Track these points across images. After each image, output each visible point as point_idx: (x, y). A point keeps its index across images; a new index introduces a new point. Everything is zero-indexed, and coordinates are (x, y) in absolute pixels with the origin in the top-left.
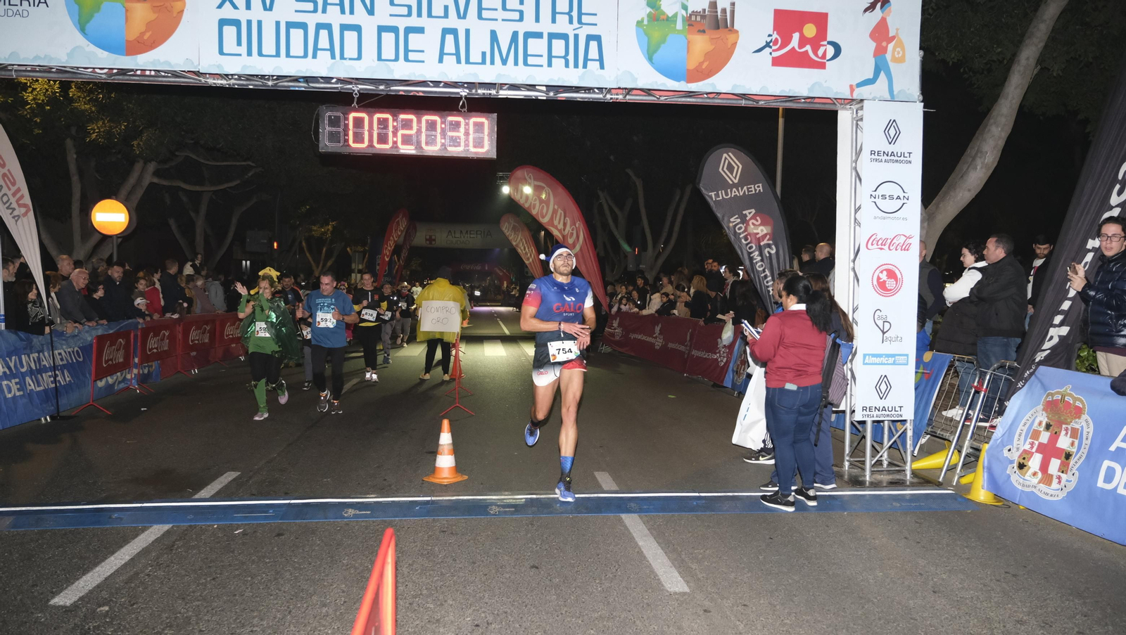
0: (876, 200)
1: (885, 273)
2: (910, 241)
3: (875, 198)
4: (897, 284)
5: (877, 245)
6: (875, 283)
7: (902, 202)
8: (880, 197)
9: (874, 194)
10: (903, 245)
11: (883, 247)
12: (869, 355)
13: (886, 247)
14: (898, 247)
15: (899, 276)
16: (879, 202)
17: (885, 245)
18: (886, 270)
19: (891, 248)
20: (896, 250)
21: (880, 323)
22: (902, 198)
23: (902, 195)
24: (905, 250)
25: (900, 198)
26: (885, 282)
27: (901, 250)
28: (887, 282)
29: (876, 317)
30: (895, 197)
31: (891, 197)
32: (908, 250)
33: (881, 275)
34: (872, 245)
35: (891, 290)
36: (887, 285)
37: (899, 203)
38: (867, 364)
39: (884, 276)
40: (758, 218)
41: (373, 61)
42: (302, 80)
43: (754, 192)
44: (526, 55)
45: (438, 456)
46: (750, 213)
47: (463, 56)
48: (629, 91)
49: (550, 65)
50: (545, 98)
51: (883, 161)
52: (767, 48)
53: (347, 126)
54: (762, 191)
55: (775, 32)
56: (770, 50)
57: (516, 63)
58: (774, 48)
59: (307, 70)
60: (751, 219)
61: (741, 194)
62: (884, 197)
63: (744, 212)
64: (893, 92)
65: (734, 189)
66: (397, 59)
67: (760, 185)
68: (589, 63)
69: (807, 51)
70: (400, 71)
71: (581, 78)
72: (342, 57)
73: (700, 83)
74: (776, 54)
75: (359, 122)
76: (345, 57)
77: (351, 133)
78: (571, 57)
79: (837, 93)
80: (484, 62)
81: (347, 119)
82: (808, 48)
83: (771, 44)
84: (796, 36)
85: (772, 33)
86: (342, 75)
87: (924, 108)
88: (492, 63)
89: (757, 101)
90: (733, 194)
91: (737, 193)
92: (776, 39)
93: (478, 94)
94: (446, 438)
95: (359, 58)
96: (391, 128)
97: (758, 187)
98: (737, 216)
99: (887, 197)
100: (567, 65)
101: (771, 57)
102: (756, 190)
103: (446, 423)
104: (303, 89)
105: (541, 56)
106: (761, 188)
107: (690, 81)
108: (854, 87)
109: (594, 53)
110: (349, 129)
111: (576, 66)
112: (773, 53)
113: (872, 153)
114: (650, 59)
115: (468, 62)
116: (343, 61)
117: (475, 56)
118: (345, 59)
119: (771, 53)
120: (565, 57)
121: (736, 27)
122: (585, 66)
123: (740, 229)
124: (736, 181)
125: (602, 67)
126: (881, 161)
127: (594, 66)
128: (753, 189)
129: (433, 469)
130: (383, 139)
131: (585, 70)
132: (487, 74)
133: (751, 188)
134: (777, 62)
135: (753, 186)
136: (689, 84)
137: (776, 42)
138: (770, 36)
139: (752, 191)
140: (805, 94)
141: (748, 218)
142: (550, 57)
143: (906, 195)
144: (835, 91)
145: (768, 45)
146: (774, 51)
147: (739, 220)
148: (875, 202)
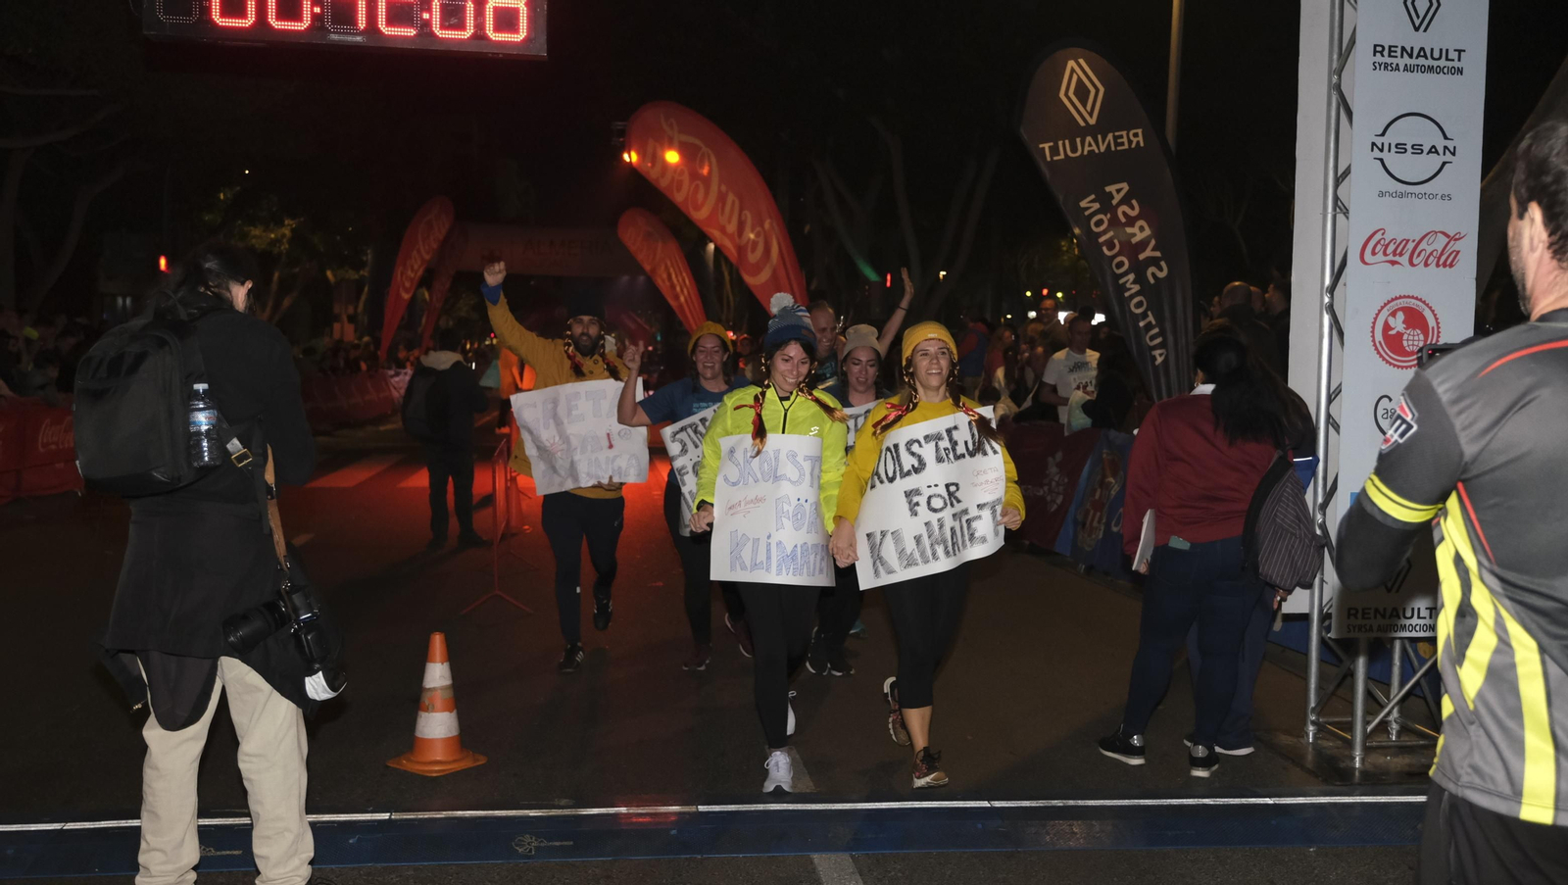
0: (1385, 155)
1: (1400, 316)
2: (1457, 246)
3: (1382, 150)
4: (1426, 340)
5: (1385, 254)
6: (1379, 337)
7: (1441, 159)
8: (1393, 149)
9: (1379, 141)
10: (1442, 254)
11: (1397, 258)
13: (1404, 260)
14: (1432, 258)
15: (1431, 322)
16: (1392, 159)
17: (1401, 254)
18: (1403, 309)
19: (1415, 261)
20: (1427, 264)
21: (1387, 421)
22: (1441, 151)
23: (1440, 143)
24: (1445, 265)
25: (1437, 152)
26: (1400, 335)
27: (1438, 265)
28: (1405, 337)
29: (1380, 412)
30: (1426, 149)
31: (1417, 149)
32: (1451, 266)
33: (1391, 321)
34: (1374, 253)
35: (1413, 353)
36: (1405, 343)
37: (1435, 161)
39: (1398, 324)
40: (1134, 202)
43: (1126, 146)
45: (420, 715)
46: (1118, 191)
51: (1402, 68)
54: (1142, 144)
60: (1121, 203)
61: (1103, 149)
62: (1401, 148)
63: (1108, 189)
65: (1089, 139)
67: (1140, 131)
90: (1087, 149)
91: (1094, 147)
94: (437, 675)
97: (1136, 135)
98: (1093, 197)
99: (1409, 147)
102: (1130, 142)
103: (438, 642)
106: (1140, 138)
113: (1378, 49)
123: (1099, 223)
124: (1092, 121)
126: (1397, 68)
128: (1125, 140)
129: (410, 743)
133: (1121, 137)
135: (1124, 133)
139: (1122, 144)
141: (1114, 202)
143: (1450, 145)
147: (1097, 206)
148: (1381, 160)
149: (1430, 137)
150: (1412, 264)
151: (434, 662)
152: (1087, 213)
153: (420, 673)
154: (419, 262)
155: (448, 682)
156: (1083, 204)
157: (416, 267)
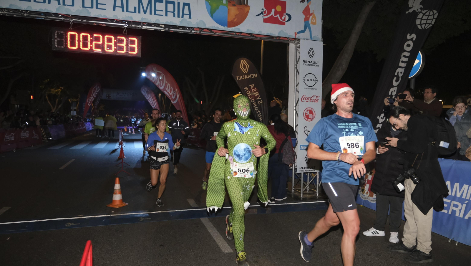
0: (305, 81)
1: (308, 111)
2: (318, 98)
3: (305, 80)
4: (313, 116)
5: (305, 100)
6: (305, 115)
8: (307, 80)
9: (304, 78)
10: (315, 100)
11: (308, 101)
12: (302, 145)
13: (309, 101)
15: (314, 113)
16: (306, 82)
17: (308, 100)
18: (309, 110)
20: (313, 102)
21: (306, 132)
23: (315, 79)
24: (316, 102)
25: (314, 81)
26: (308, 115)
27: (315, 102)
29: (305, 130)
30: (312, 80)
31: (311, 80)
32: (317, 102)
33: (307, 112)
34: (303, 100)
35: (311, 118)
36: (309, 117)
37: (314, 82)
38: (301, 149)
39: (308, 113)
40: (255, 88)
41: (80, 7)
42: (42, 14)
43: (254, 77)
44: (155, 10)
45: (114, 195)
46: (252, 86)
47: (125, 8)
48: (202, 29)
49: (166, 15)
50: (164, 31)
52: (262, 15)
53: (67, 38)
54: (257, 77)
55: (265, 8)
56: (263, 15)
57: (151, 13)
58: (264, 14)
59: (45, 9)
60: (253, 88)
61: (249, 78)
62: (308, 80)
63: (250, 85)
64: (312, 36)
65: (246, 76)
66: (92, 7)
68: (184, 16)
69: (278, 17)
70: (94, 13)
71: (181, 22)
72: (64, 4)
73: (233, 28)
74: (265, 17)
75: (73, 37)
76: (65, 4)
77: (69, 42)
78: (176, 12)
79: (290, 35)
80: (135, 12)
81: (67, 35)
82: (278, 16)
83: (263, 13)
84: (273, 10)
85: (263, 8)
86: (64, 13)
87: (323, 44)
88: (139, 12)
89: (257, 37)
90: (245, 78)
92: (265, 11)
93: (133, 27)
94: (117, 186)
95: (73, 5)
96: (89, 40)
97: (256, 75)
98: (247, 87)
99: (309, 80)
100: (174, 16)
101: (263, 18)
103: (117, 179)
104: (44, 19)
105: (162, 11)
107: (228, 27)
108: (297, 33)
109: (186, 11)
110: (68, 40)
111: (179, 16)
112: (264, 17)
113: (304, 61)
114: (212, 16)
115: (127, 11)
116: (65, 6)
117: (131, 9)
118: (66, 5)
119: (263, 17)
120: (174, 12)
121: (249, 4)
122: (182, 17)
123: (248, 92)
124: (247, 72)
125: (190, 18)
126: (307, 65)
127: (186, 17)
129: (111, 201)
130: (85, 45)
131: (182, 19)
132: (137, 17)
133: (253, 75)
134: (265, 21)
136: (228, 28)
137: (265, 12)
138: (262, 9)
140: (277, 35)
141: (251, 88)
142: (167, 12)
144: (289, 35)
145: (262, 13)
146: (264, 16)
147: (248, 89)
148: (305, 82)
149: (313, 78)
150: (310, 102)
151: (117, 184)
152: (246, 90)
153: (114, 186)
154: (93, 97)
155: (120, 188)
156: (245, 88)
157: (92, 99)
